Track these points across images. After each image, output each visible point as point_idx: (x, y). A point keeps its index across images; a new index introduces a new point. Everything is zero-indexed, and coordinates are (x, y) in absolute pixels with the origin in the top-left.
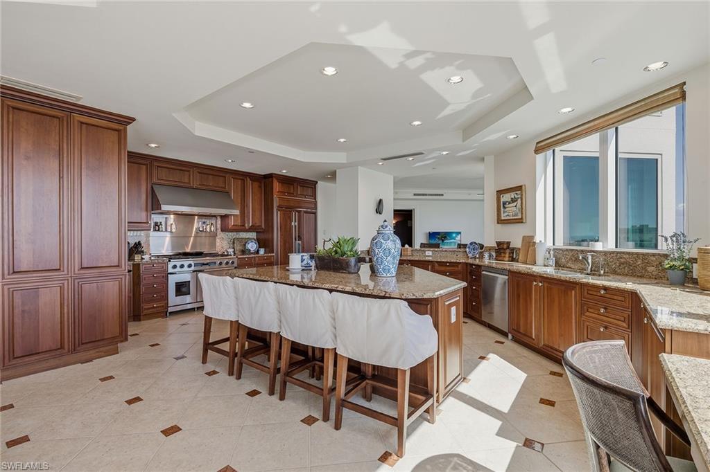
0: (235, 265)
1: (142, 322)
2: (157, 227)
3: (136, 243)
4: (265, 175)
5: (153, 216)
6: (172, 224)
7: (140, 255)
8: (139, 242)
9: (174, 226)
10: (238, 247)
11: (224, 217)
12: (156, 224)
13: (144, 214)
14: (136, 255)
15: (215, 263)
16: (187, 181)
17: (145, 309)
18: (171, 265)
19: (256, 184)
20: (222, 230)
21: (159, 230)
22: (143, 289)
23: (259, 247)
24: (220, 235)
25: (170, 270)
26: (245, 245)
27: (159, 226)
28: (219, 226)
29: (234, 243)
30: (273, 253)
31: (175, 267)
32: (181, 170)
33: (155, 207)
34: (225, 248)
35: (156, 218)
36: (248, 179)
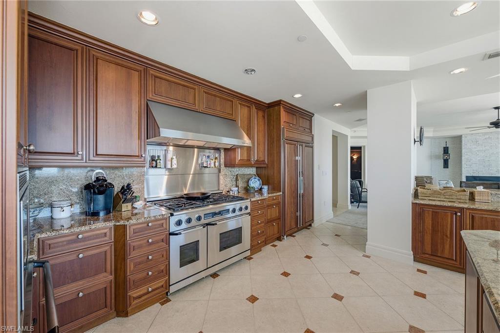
0: (249, 210)
1: (130, 318)
2: (154, 162)
3: (123, 187)
4: (269, 104)
5: (149, 148)
6: (172, 159)
7: (129, 205)
8: (129, 185)
9: (175, 161)
10: (241, 184)
11: (229, 150)
12: (153, 159)
13: (136, 142)
14: (124, 205)
15: (228, 210)
16: (191, 101)
17: (135, 298)
18: (173, 220)
19: (261, 114)
20: (226, 166)
21: (156, 167)
22: (130, 266)
23: (263, 185)
24: (224, 170)
25: (173, 228)
26: (248, 182)
27: (156, 162)
28: (222, 161)
29: (237, 180)
30: (280, 191)
31: (179, 223)
32: (184, 86)
33: (151, 132)
34: (229, 186)
35: (153, 150)
36: (254, 107)
